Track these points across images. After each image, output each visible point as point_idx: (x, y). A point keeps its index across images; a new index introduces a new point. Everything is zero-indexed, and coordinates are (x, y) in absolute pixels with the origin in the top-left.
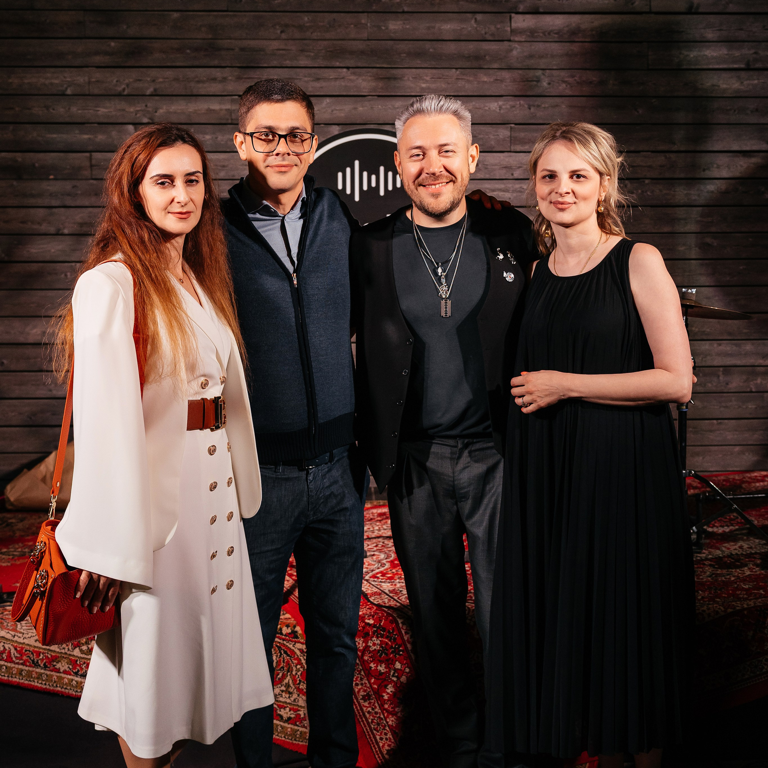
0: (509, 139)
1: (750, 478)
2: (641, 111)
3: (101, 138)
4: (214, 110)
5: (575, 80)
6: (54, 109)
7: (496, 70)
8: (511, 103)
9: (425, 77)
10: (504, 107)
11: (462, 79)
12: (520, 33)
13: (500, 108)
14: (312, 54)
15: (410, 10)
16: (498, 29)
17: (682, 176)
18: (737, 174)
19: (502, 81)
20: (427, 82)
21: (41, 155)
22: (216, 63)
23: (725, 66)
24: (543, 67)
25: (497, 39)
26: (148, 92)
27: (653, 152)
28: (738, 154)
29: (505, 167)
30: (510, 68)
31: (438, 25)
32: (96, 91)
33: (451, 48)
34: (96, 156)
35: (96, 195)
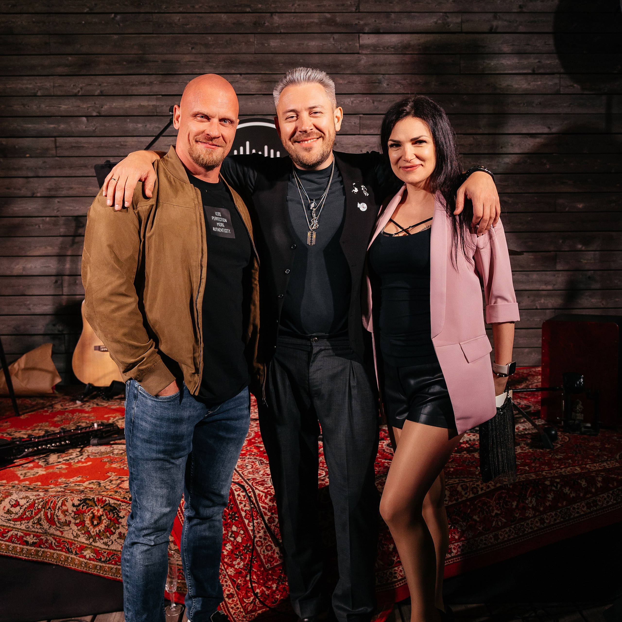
0: (359, 125)
1: (535, 372)
2: (455, 105)
3: (62, 126)
4: (143, 106)
5: (407, 82)
6: (28, 106)
7: (348, 75)
8: (360, 99)
10: (355, 102)
12: (366, 48)
13: (352, 102)
14: (215, 64)
15: (285, 31)
16: (350, 45)
17: (486, 152)
18: (526, 151)
19: (353, 83)
21: (20, 140)
22: (145, 71)
23: (517, 72)
24: (384, 73)
25: (349, 52)
26: (96, 93)
27: (464, 134)
28: (527, 136)
29: (356, 146)
30: (359, 74)
31: (306, 42)
32: (59, 93)
33: (316, 59)
34: (60, 140)
35: (60, 168)
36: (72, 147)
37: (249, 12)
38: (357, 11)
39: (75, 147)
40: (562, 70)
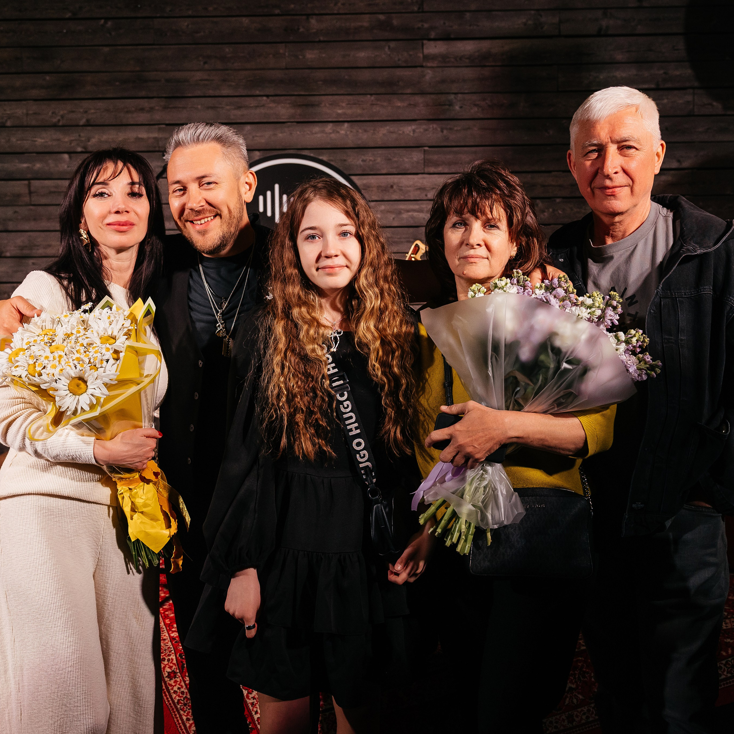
0: (423, 161)
3: (38, 166)
4: (142, 139)
5: (486, 103)
7: (408, 95)
8: (424, 127)
9: (341, 104)
10: (417, 131)
11: (376, 104)
12: (432, 59)
13: (414, 131)
14: (233, 84)
15: (325, 39)
16: (411, 55)
19: (415, 105)
20: (343, 108)
22: (143, 93)
24: (456, 91)
25: (409, 65)
26: (82, 123)
29: (419, 189)
30: (422, 93)
31: (352, 53)
32: (34, 123)
33: (366, 75)
34: (36, 183)
35: (35, 220)
36: (51, 192)
37: (278, 15)
38: (421, 10)
39: (54, 192)
40: (696, 84)
